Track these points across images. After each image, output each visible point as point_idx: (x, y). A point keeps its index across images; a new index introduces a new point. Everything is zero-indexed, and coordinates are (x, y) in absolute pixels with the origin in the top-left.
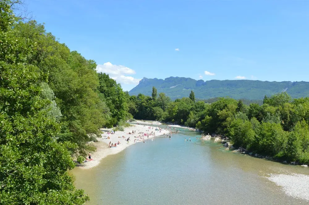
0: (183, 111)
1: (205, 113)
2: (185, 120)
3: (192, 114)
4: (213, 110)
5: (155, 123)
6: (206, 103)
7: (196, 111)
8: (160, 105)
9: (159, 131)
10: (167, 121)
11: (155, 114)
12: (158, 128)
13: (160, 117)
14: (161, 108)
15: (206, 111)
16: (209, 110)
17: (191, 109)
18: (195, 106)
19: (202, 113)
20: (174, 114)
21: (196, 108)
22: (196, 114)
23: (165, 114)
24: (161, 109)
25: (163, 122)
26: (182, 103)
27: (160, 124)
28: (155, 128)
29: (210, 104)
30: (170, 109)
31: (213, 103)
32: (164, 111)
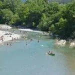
0: (35, 13)
1: (59, 16)
2: (37, 23)
3: (45, 16)
4: (68, 12)
5: (4, 26)
6: (60, 4)
7: (49, 13)
8: (10, 7)
9: (9, 36)
10: (17, 24)
11: (4, 17)
12: (8, 32)
13: (10, 20)
14: (11, 10)
15: (60, 13)
16: (63, 12)
17: (44, 11)
18: (48, 7)
19: (56, 15)
20: (25, 17)
21: (50, 10)
22: (49, 17)
23: (15, 17)
24: (10, 12)
25: (13, 25)
26: (34, 5)
27: (10, 27)
28: (5, 32)
29: (65, 5)
30: (21, 12)
31: (69, 4)
32: (14, 13)
